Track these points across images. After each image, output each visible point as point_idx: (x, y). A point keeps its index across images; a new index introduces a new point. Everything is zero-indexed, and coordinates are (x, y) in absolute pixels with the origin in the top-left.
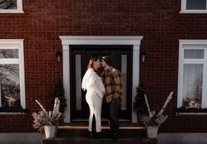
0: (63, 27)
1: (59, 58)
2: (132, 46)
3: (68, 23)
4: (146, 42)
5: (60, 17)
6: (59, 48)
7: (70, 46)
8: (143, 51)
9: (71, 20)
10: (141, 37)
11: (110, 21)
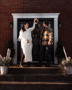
0: (14, 9)
1: (11, 26)
2: (53, 19)
3: (17, 7)
4: (62, 16)
5: (12, 3)
6: (12, 20)
7: (18, 19)
8: (60, 21)
9: (18, 5)
10: (59, 14)
11: (41, 5)
